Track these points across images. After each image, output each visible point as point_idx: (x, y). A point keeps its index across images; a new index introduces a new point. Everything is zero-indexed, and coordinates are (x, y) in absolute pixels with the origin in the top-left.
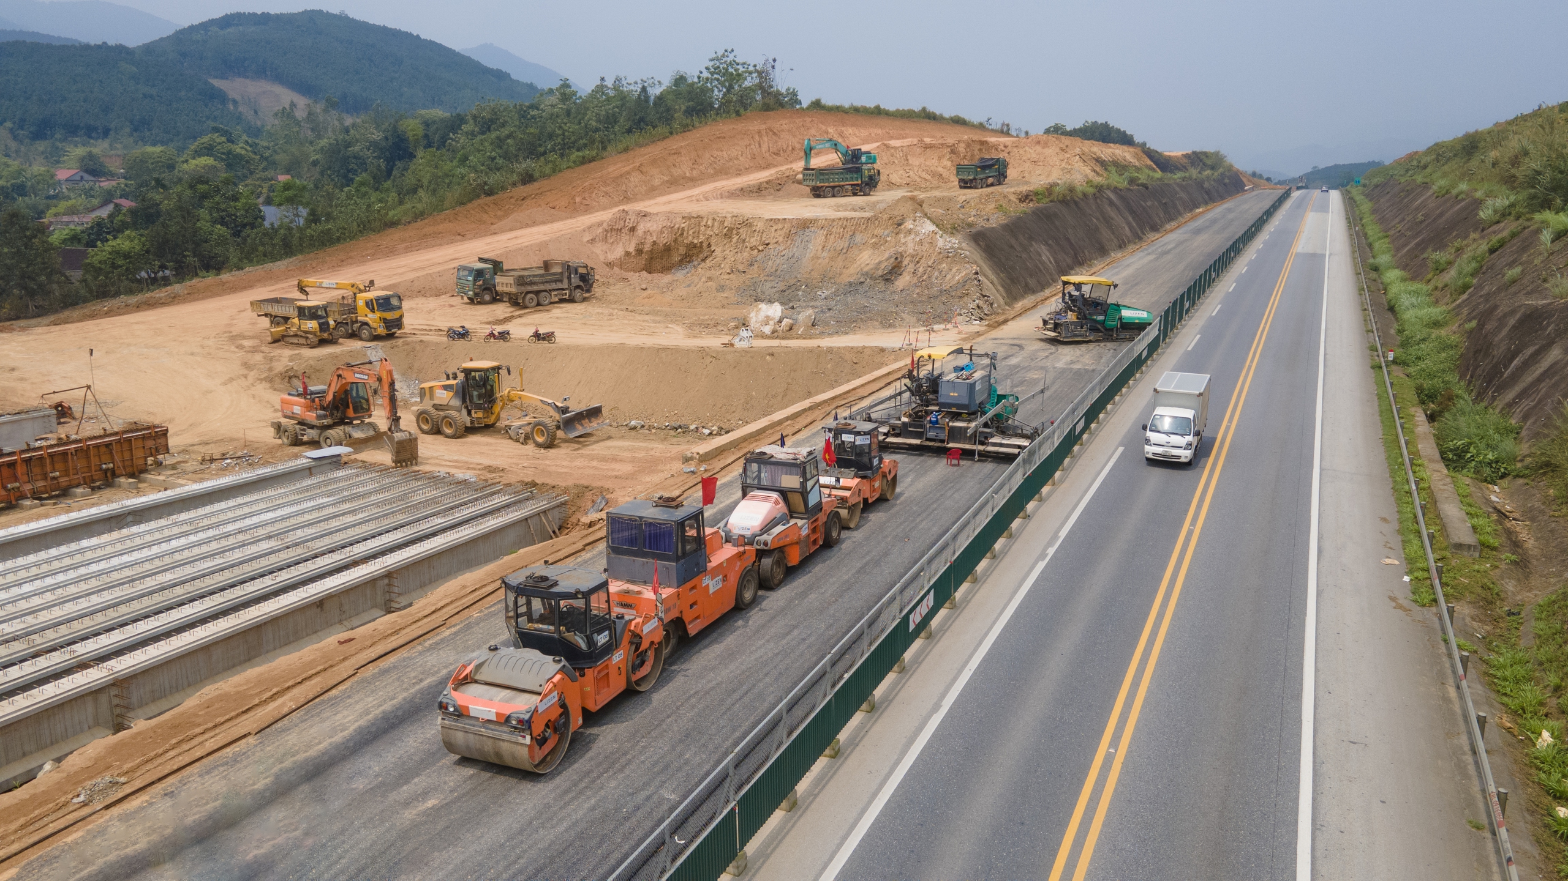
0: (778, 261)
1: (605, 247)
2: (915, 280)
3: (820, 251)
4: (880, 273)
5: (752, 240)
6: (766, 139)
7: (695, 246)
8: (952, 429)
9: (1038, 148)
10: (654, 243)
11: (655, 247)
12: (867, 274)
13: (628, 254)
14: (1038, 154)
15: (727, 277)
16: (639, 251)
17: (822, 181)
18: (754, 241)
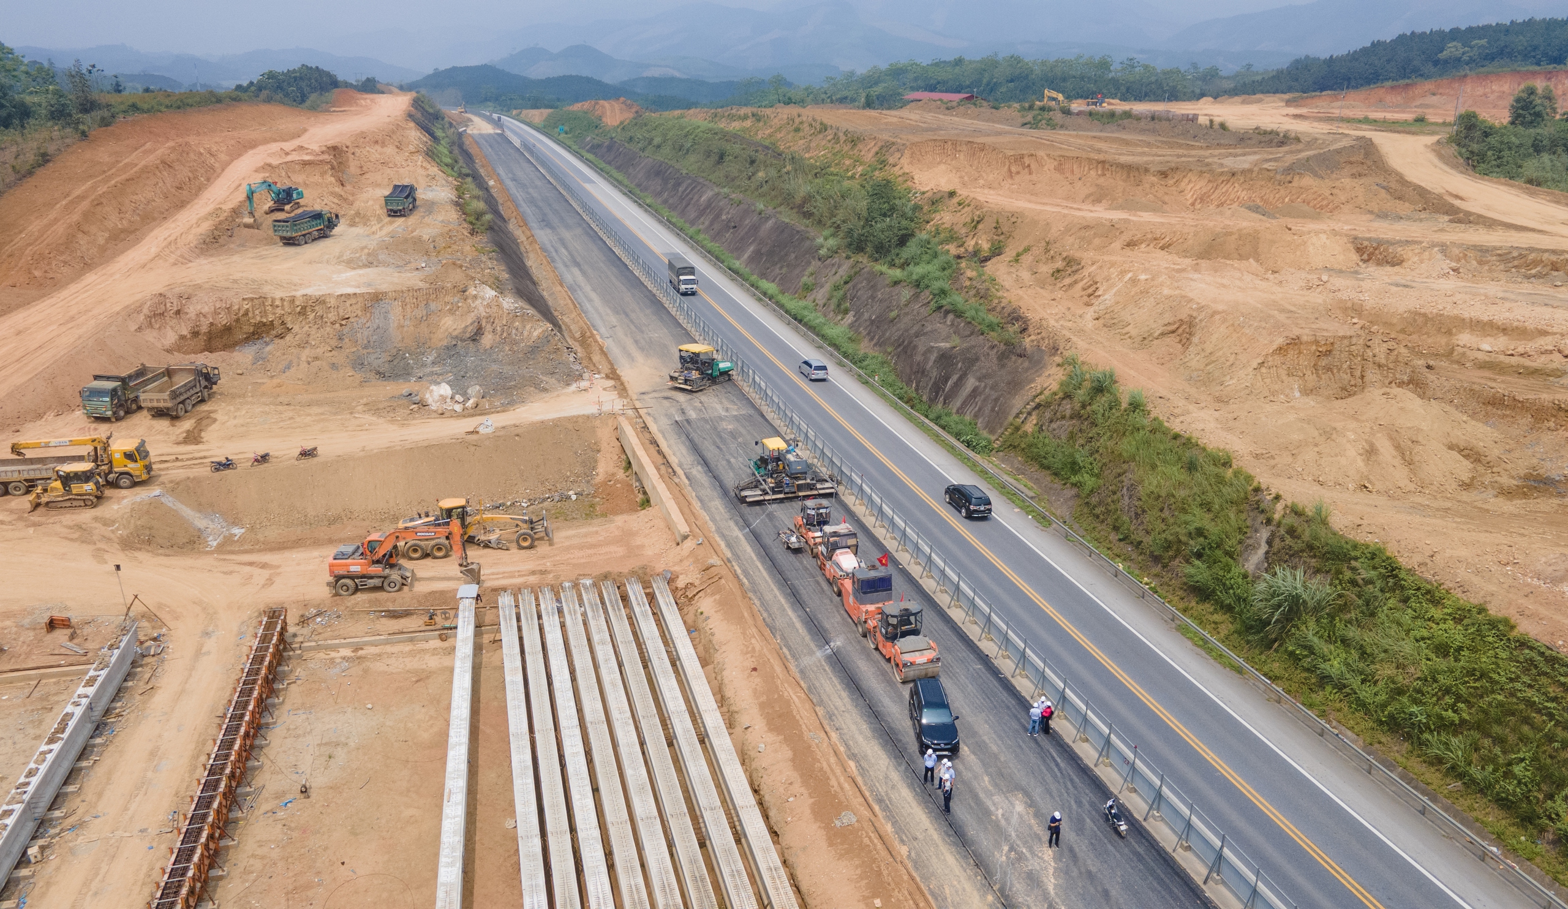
1: (155, 333)
2: (498, 338)
4: (468, 335)
5: (330, 315)
7: (264, 324)
10: (212, 324)
11: (213, 328)
12: (457, 337)
13: (183, 337)
15: (330, 354)
16: (195, 334)
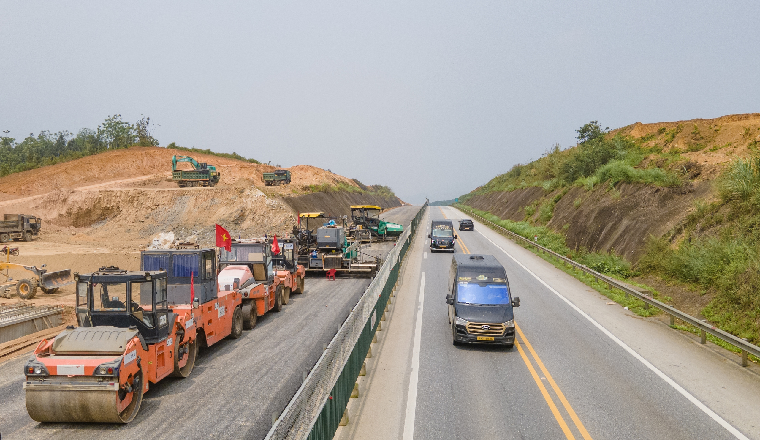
0: (165, 215)
1: (45, 212)
2: (254, 223)
3: (192, 208)
4: (232, 219)
5: (147, 203)
6: (146, 158)
7: (108, 209)
8: (327, 260)
9: (302, 172)
10: (80, 208)
11: (80, 211)
12: (224, 220)
13: (61, 215)
14: (303, 175)
15: (132, 224)
16: (69, 214)
17: (185, 177)
18: (148, 204)
